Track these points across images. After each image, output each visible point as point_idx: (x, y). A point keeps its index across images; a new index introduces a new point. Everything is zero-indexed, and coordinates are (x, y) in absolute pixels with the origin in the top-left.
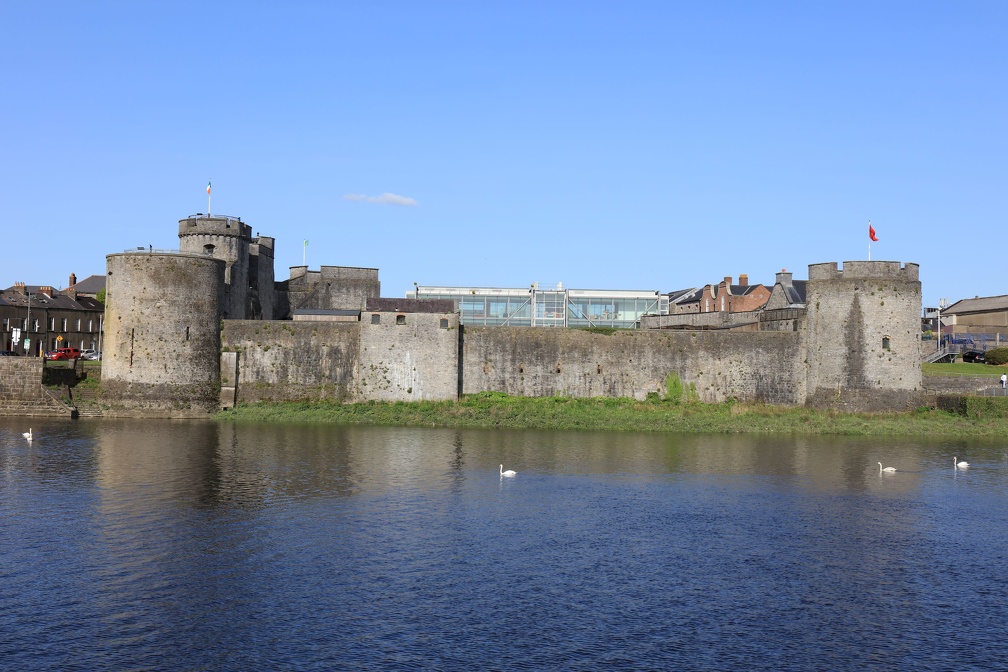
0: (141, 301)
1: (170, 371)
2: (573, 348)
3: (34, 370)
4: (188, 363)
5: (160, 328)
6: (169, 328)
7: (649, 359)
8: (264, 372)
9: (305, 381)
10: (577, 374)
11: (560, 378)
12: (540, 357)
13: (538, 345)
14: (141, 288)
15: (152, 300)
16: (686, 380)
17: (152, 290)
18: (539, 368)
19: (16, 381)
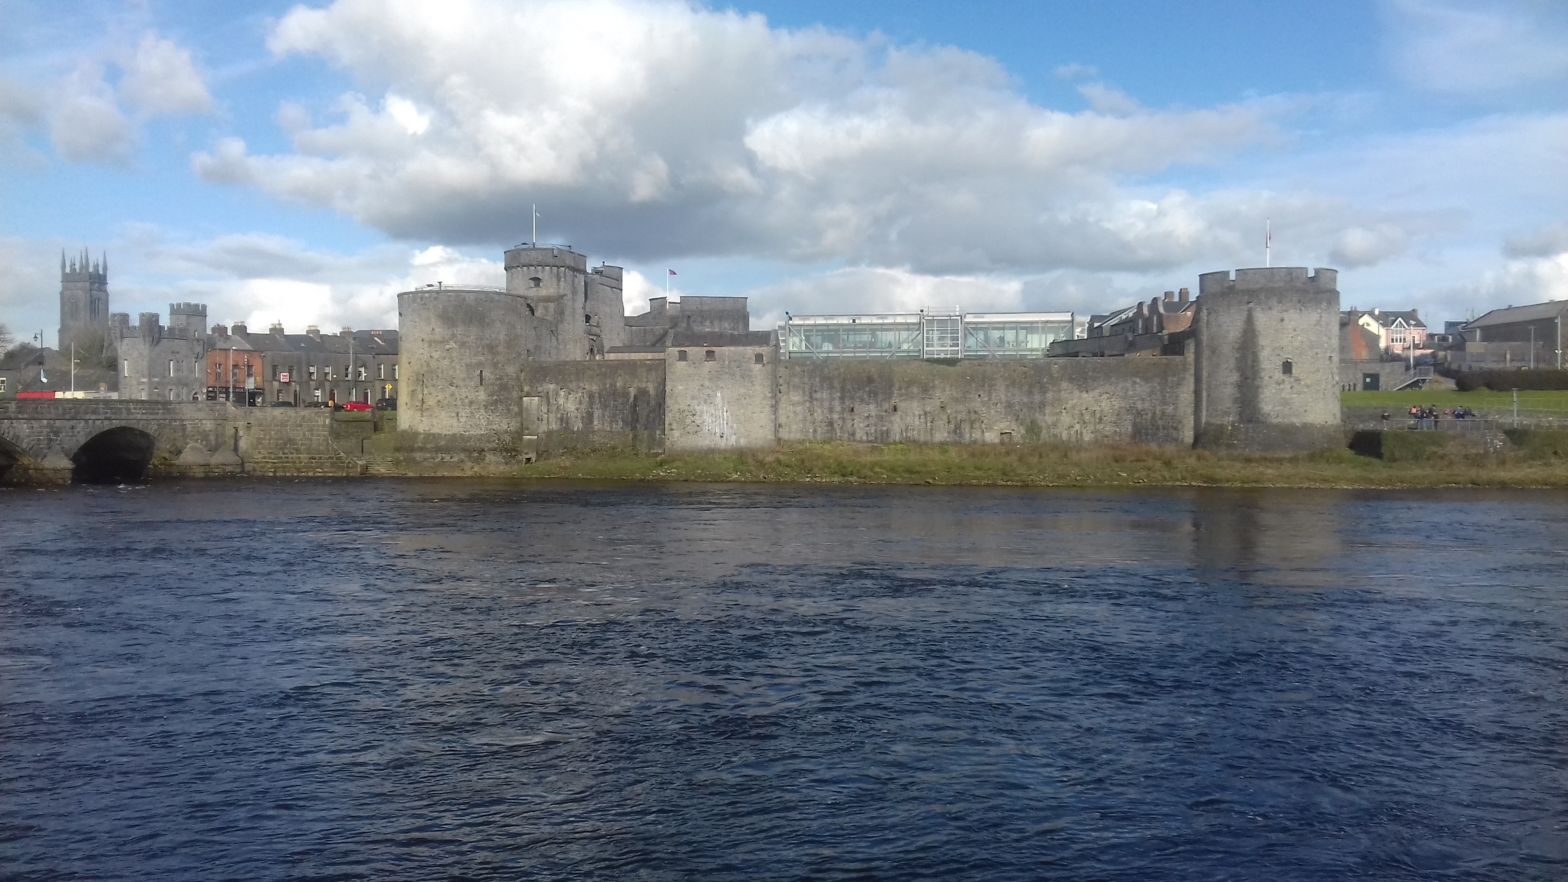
0: (431, 343)
1: (463, 420)
2: (910, 383)
3: (320, 422)
4: (482, 411)
5: (451, 373)
6: (460, 373)
7: (1001, 393)
8: (567, 418)
9: (611, 428)
10: (917, 413)
11: (896, 418)
12: (873, 394)
13: (870, 380)
14: (429, 329)
15: (441, 342)
16: (1047, 417)
17: (440, 331)
18: (872, 407)
19: (304, 434)
